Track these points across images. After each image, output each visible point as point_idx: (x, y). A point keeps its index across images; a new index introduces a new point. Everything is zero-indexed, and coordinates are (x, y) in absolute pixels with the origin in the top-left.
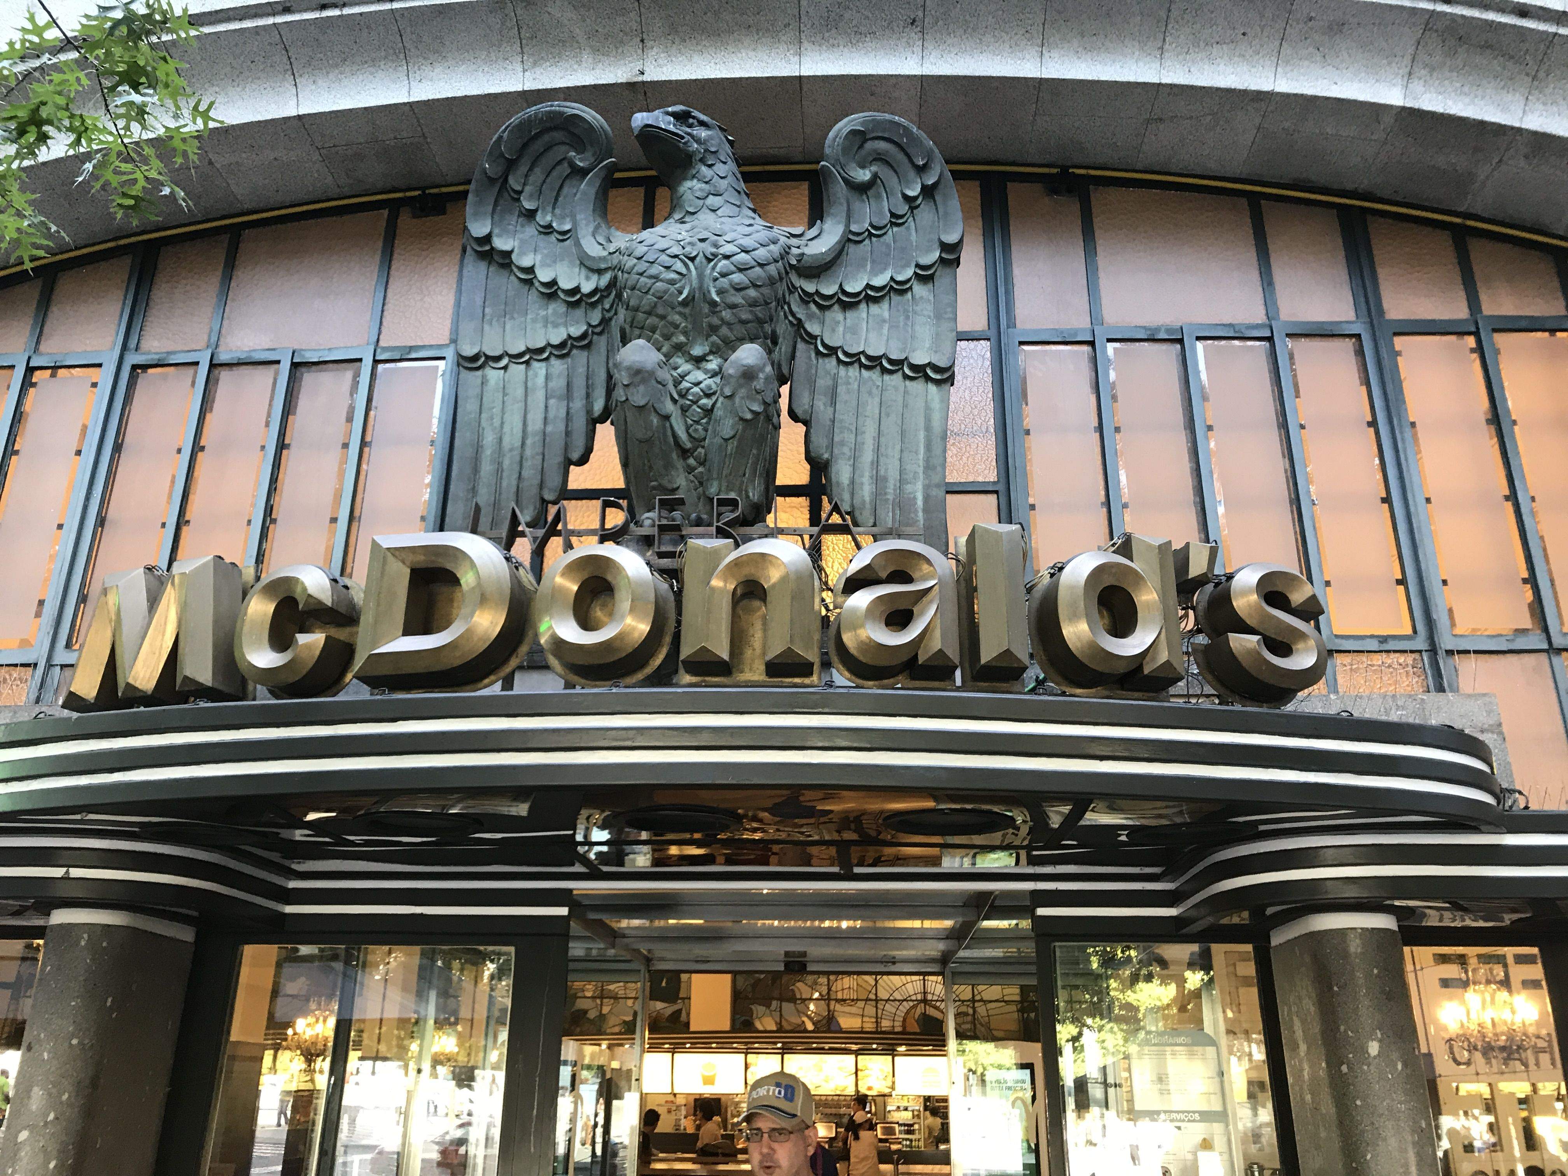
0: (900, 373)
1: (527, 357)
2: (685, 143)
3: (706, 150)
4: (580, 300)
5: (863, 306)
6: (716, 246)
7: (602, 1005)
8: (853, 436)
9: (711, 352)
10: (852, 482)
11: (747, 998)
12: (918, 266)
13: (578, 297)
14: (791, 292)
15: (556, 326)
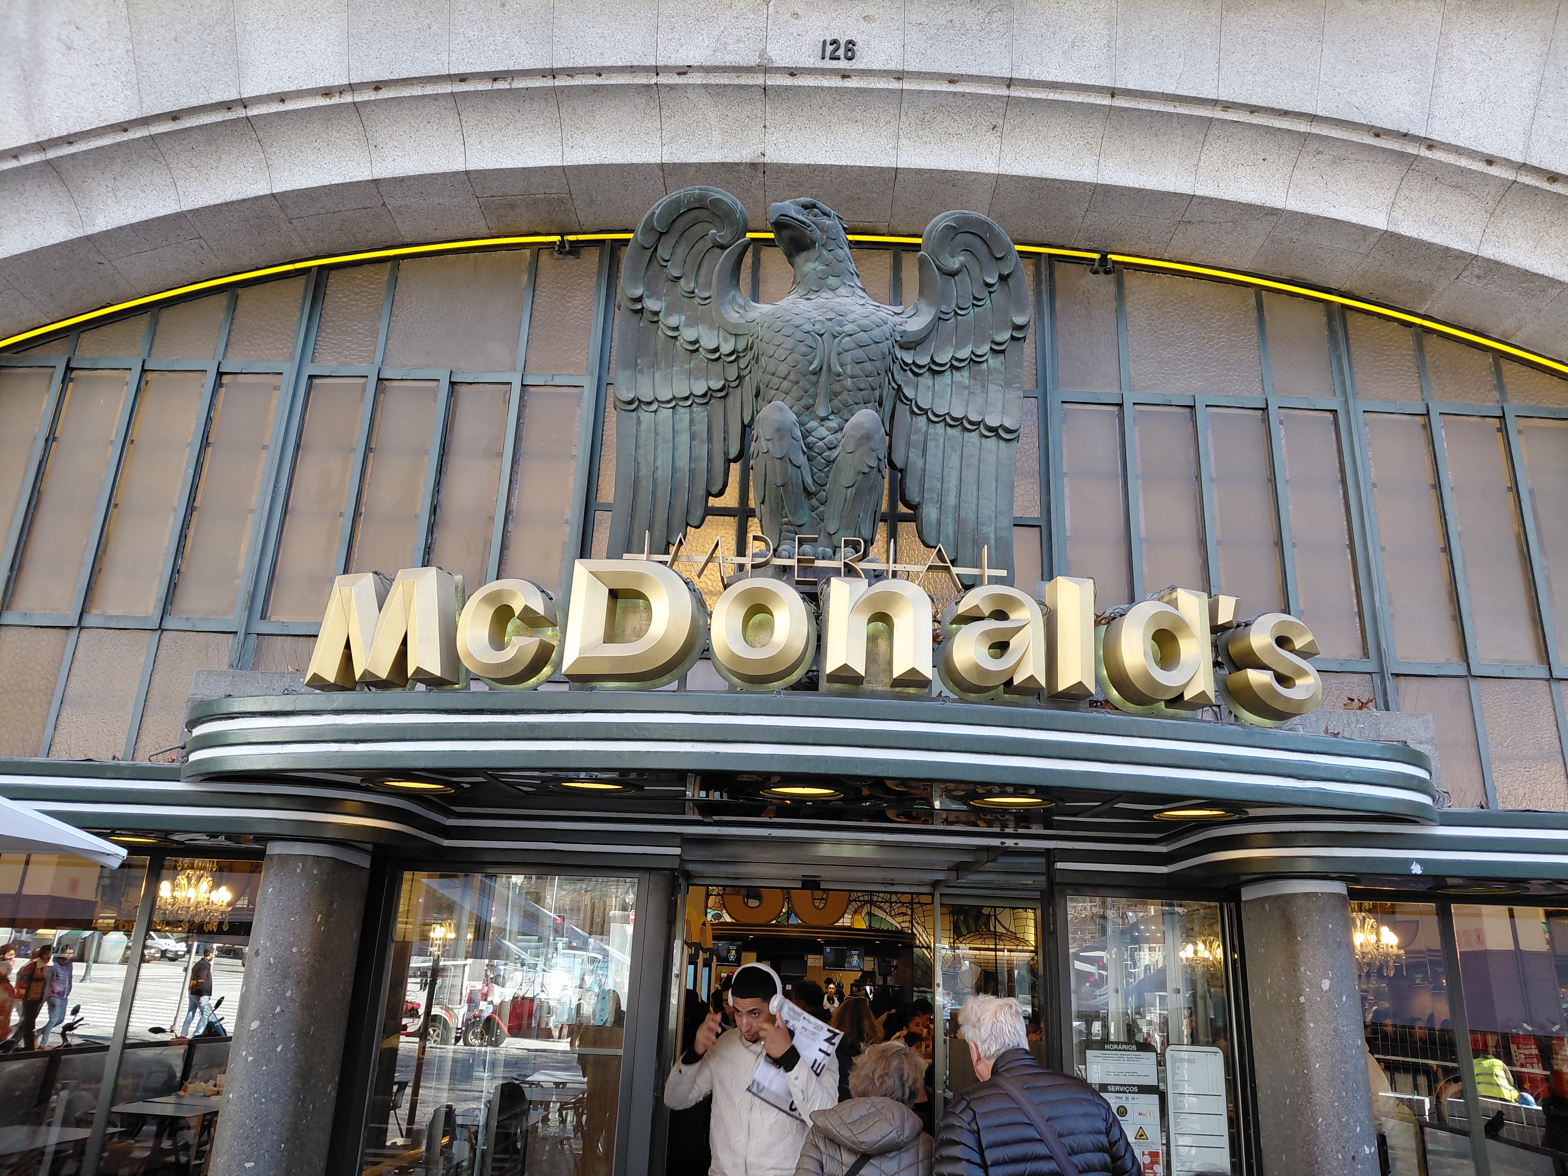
0: (977, 431)
1: (673, 404)
2: (811, 231)
3: (828, 238)
4: (719, 357)
5: (948, 373)
6: (841, 324)
8: (939, 484)
9: (833, 412)
10: (939, 522)
12: (993, 342)
13: (717, 355)
14: (894, 362)
15: (697, 379)
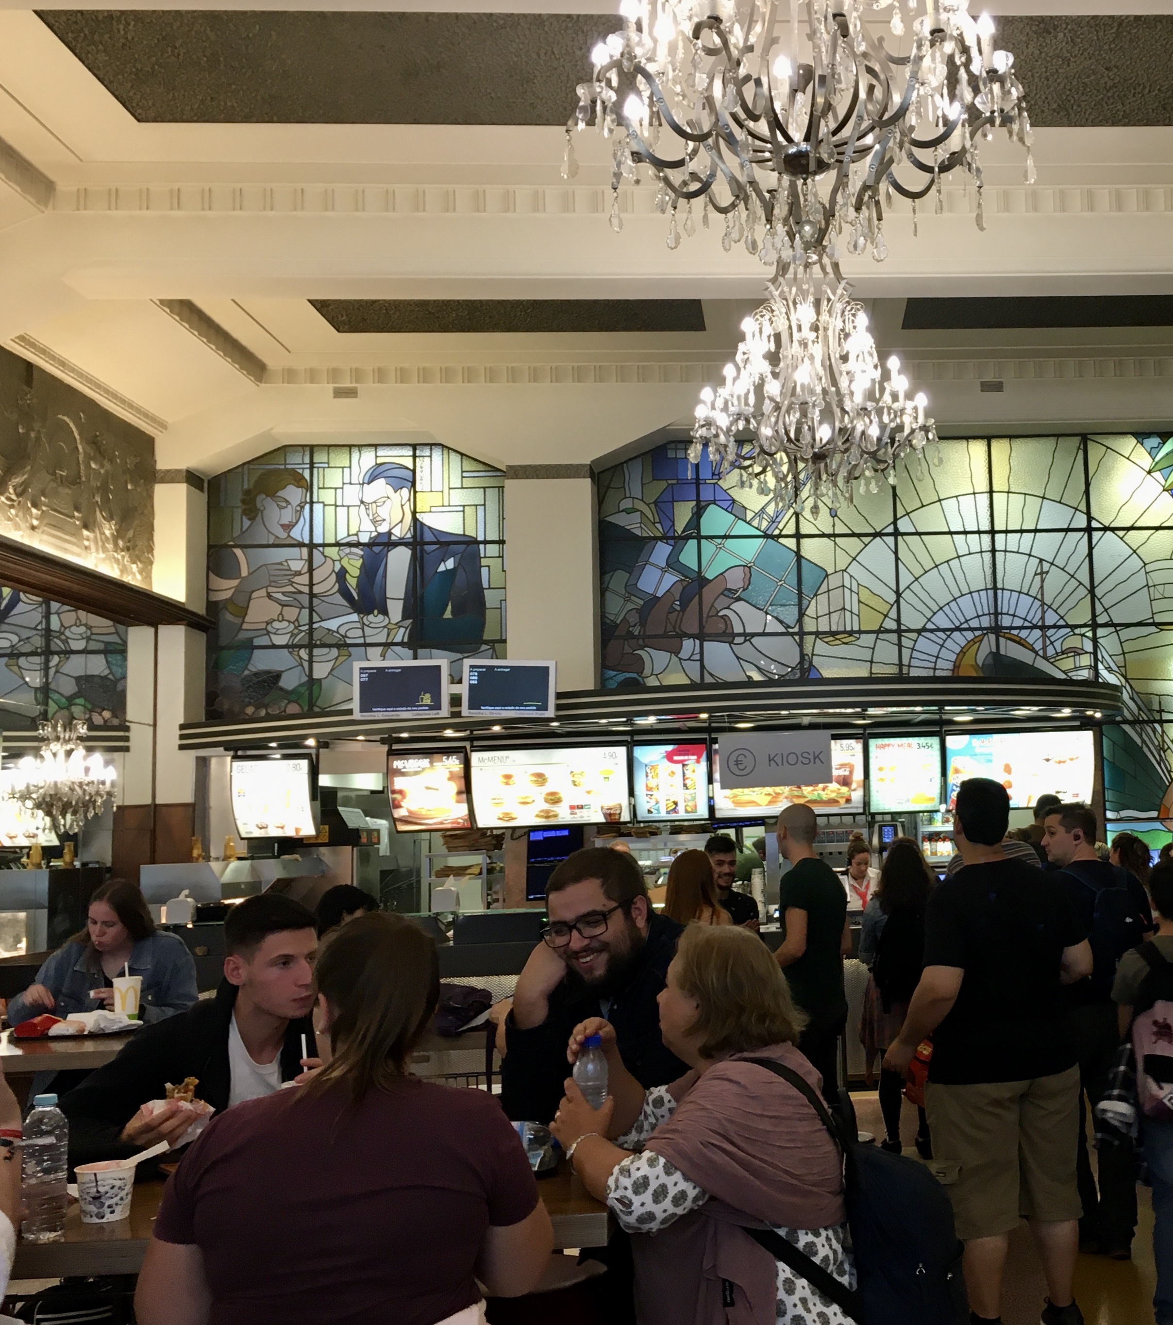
7: (311, 662)
11: (630, 635)
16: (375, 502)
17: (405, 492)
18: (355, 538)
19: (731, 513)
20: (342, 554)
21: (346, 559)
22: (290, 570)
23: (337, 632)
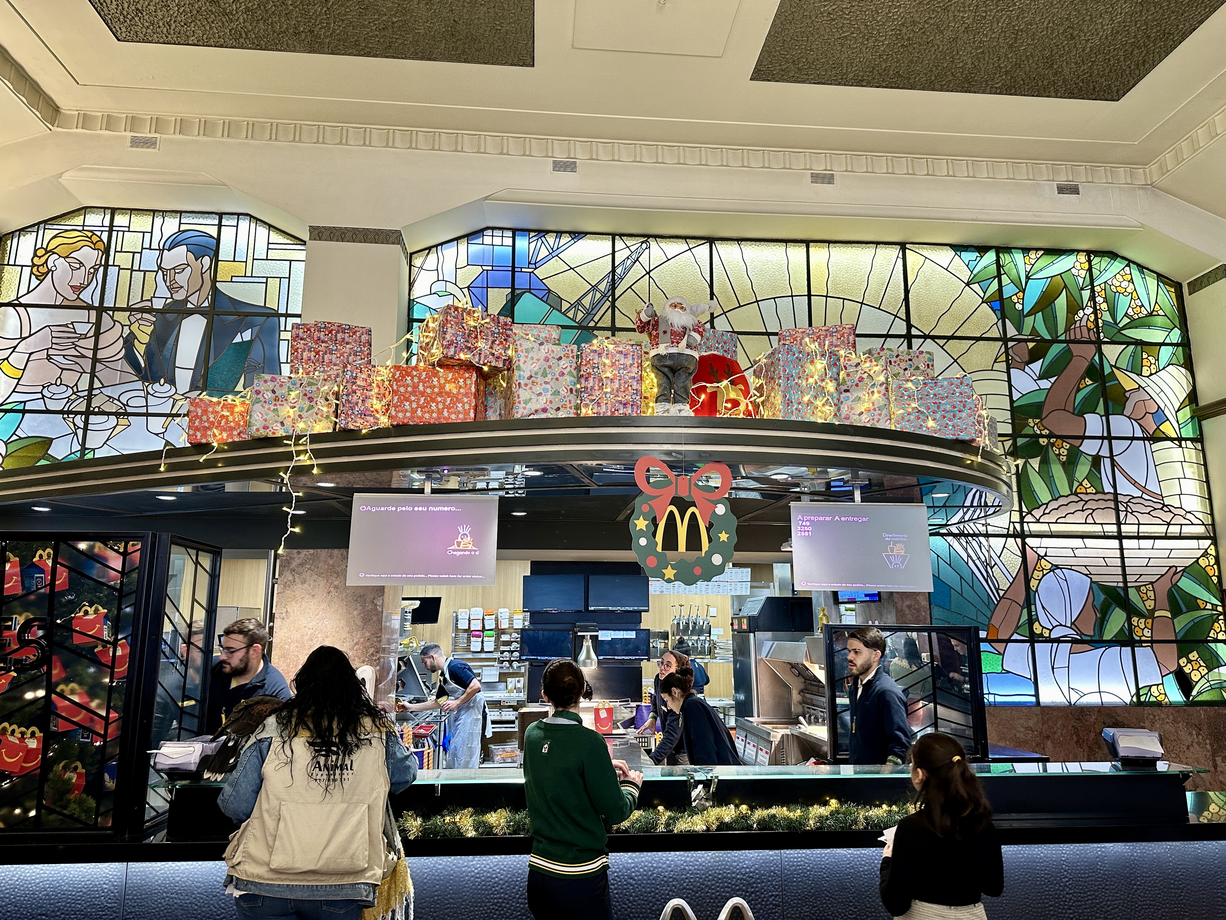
16: (174, 268)
17: (206, 260)
18: (149, 304)
19: (546, 302)
20: (133, 319)
21: (137, 324)
22: (75, 333)
23: (119, 400)
